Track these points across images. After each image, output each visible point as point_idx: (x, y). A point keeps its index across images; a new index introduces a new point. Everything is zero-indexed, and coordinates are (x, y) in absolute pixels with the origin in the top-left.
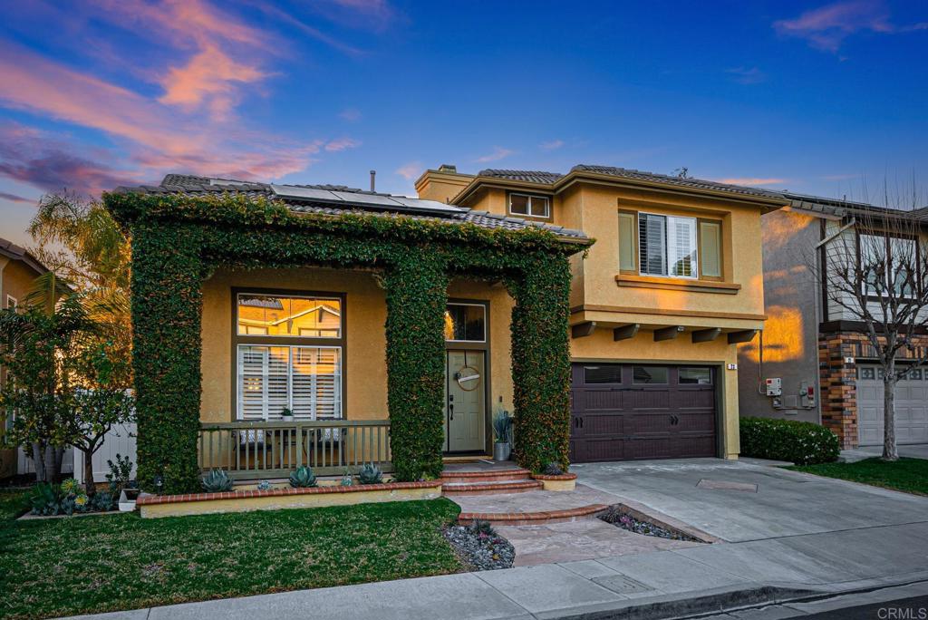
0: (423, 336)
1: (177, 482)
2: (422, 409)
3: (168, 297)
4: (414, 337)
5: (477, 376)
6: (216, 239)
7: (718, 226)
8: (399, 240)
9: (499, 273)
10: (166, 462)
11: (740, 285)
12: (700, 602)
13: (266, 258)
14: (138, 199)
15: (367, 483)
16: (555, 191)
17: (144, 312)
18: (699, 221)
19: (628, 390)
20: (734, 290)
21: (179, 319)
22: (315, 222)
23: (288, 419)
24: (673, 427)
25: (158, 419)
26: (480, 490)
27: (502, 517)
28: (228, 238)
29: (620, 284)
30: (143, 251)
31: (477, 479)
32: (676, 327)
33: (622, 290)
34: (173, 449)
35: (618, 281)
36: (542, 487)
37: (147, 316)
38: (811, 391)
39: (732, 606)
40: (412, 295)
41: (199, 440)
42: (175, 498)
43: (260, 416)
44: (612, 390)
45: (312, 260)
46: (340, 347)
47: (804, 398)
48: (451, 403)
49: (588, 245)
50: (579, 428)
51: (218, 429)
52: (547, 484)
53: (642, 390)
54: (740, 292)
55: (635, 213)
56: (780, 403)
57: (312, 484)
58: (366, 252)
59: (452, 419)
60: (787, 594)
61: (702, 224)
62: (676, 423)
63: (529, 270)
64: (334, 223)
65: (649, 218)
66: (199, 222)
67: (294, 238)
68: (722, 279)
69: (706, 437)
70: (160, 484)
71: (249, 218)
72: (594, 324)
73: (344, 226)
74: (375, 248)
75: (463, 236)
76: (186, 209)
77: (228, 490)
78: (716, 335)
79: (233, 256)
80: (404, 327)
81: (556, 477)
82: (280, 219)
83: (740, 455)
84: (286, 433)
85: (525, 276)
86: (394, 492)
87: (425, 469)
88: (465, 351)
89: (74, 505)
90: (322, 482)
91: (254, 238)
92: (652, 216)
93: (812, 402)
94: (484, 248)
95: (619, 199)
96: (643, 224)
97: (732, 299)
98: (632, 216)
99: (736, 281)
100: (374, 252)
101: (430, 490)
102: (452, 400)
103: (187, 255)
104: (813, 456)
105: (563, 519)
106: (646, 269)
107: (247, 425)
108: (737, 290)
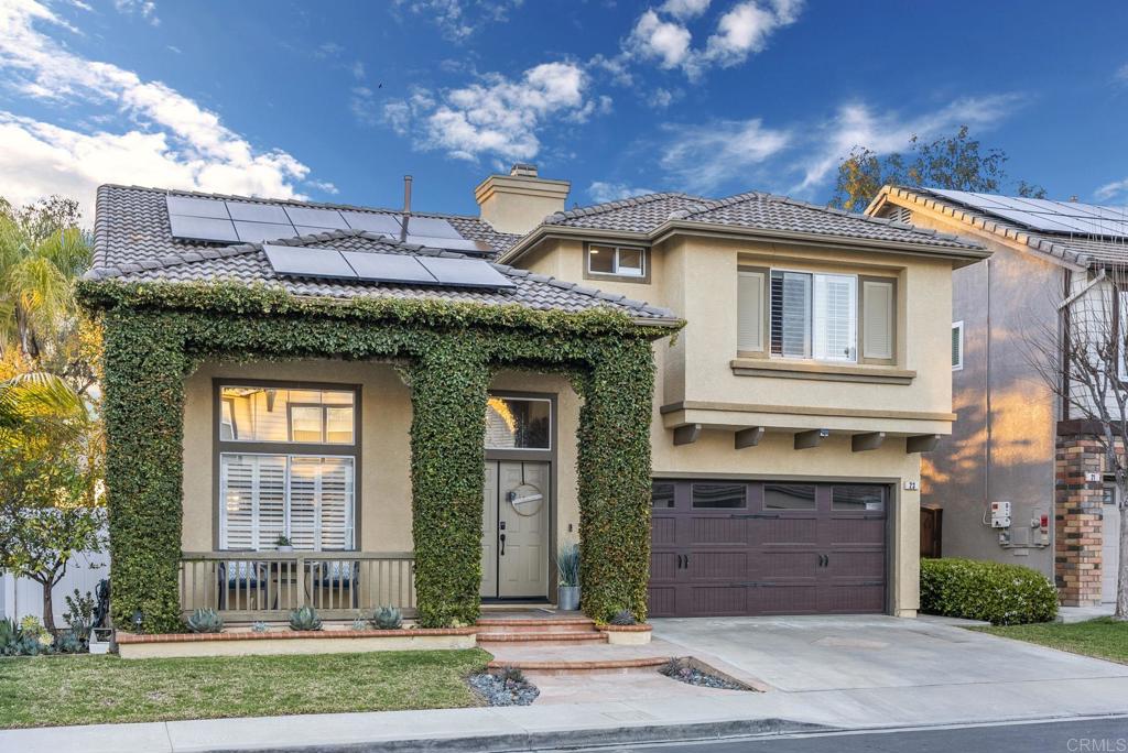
0: (456, 448)
1: (160, 620)
2: (454, 540)
3: (148, 401)
4: (445, 449)
5: (539, 496)
6: (204, 330)
7: (890, 285)
8: (426, 325)
9: (559, 364)
10: (144, 596)
11: (915, 372)
12: (696, 728)
13: (261, 350)
14: (114, 287)
15: (383, 628)
16: (651, 241)
17: (120, 419)
18: (862, 279)
19: (756, 517)
20: (906, 379)
21: (159, 428)
22: (321, 307)
23: (285, 549)
24: (823, 569)
25: (135, 545)
26: (523, 640)
27: (537, 666)
28: (216, 328)
29: (737, 372)
30: (118, 346)
31: (523, 628)
32: (817, 431)
33: (739, 379)
34: (152, 582)
35: (733, 368)
36: (607, 640)
37: (122, 423)
38: (1044, 521)
39: (731, 734)
40: (442, 396)
41: (180, 572)
42: (158, 637)
43: (248, 546)
44: (733, 517)
45: (320, 352)
46: (353, 457)
47: (1037, 531)
48: (501, 532)
49: (676, 329)
50: (683, 569)
51: (203, 560)
52: (614, 636)
53: (777, 517)
54: (913, 382)
55: (766, 271)
56: (1008, 538)
57: (316, 627)
58: (384, 341)
59: (503, 553)
60: (796, 727)
61: (865, 283)
62: (826, 564)
63: (597, 362)
64: (345, 308)
65: (786, 277)
66: (182, 310)
67: (295, 326)
68: (893, 361)
69: (871, 585)
70: (139, 622)
71: (243, 305)
72: (698, 427)
73: (358, 313)
74: (396, 337)
75: (508, 321)
76: (169, 297)
77: (217, 631)
78: (878, 441)
79: (220, 348)
80: (432, 435)
81: (623, 628)
82: (280, 306)
83: (918, 611)
84: (284, 567)
85: (593, 369)
86: (416, 639)
87: (456, 613)
88: (523, 463)
89: (38, 645)
90: (328, 627)
91: (248, 326)
92: (791, 274)
93: (1045, 537)
94: (537, 335)
95: (739, 254)
96: (777, 285)
97: (904, 391)
98: (762, 275)
99: (909, 366)
100: (396, 341)
101: (460, 639)
102: (503, 528)
103: (168, 349)
104: (1014, 612)
105: (611, 670)
106: (780, 349)
107: (238, 555)
108: (911, 379)
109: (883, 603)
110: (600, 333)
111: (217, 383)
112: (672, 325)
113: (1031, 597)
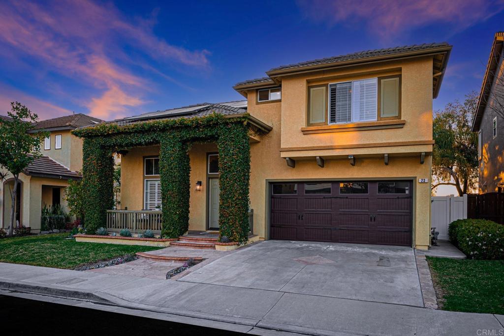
7: (397, 79)
11: (405, 121)
15: (146, 237)
18: (379, 79)
19: (337, 198)
20: (402, 125)
24: (373, 223)
29: (305, 133)
33: (306, 136)
35: (303, 132)
37: (85, 171)
39: (72, 297)
44: (324, 198)
50: (301, 221)
53: (347, 198)
54: (405, 126)
55: (326, 85)
57: (130, 235)
61: (382, 81)
62: (374, 220)
65: (338, 86)
68: (399, 117)
92: (339, 84)
95: (307, 80)
96: (333, 91)
97: (399, 132)
98: (324, 88)
99: (404, 118)
101: (160, 243)
106: (335, 120)
108: (404, 124)
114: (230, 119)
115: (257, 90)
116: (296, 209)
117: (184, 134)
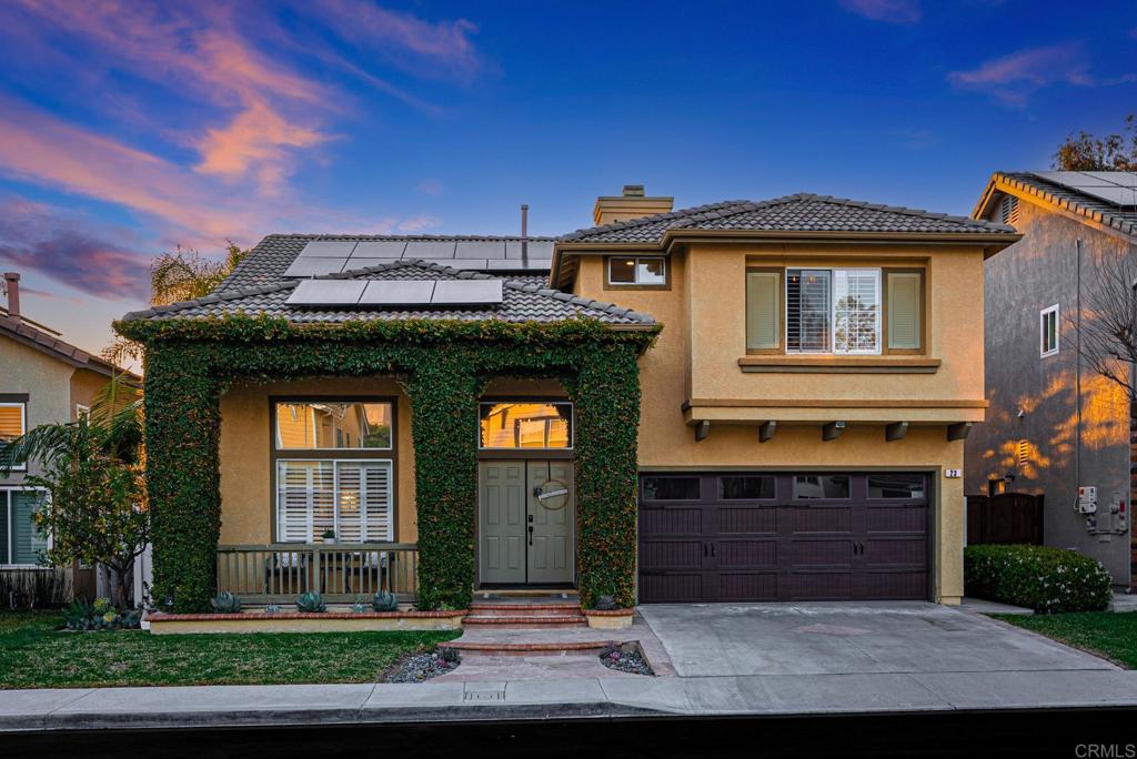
0: (444, 450)
1: (187, 602)
2: (444, 532)
3: (177, 419)
4: (434, 453)
5: (566, 491)
6: (221, 358)
7: (917, 276)
8: (413, 343)
9: (542, 371)
10: (178, 582)
11: (940, 361)
13: (275, 373)
14: (143, 325)
17: (155, 435)
18: (886, 272)
19: (787, 507)
20: (932, 368)
21: (188, 441)
22: (318, 332)
23: (329, 541)
24: (859, 557)
25: (170, 540)
28: (234, 354)
29: (745, 369)
30: (153, 374)
31: (511, 612)
32: (834, 423)
33: (748, 377)
34: (182, 570)
35: (741, 366)
36: (586, 624)
37: (157, 438)
38: (1122, 505)
40: (432, 404)
42: (186, 617)
44: (761, 507)
45: (320, 371)
46: (391, 460)
47: (1117, 516)
48: (529, 524)
50: (710, 558)
51: (233, 551)
52: (592, 620)
53: (808, 507)
54: (939, 371)
55: (781, 270)
56: (1094, 524)
57: (322, 610)
58: (377, 359)
59: (531, 543)
60: (628, 711)
61: (890, 276)
62: (862, 552)
63: (580, 367)
64: (338, 332)
65: (803, 274)
66: (205, 341)
67: (301, 350)
68: (922, 350)
69: (912, 572)
70: (170, 603)
71: (248, 335)
72: (706, 423)
73: (348, 335)
74: (390, 354)
75: (485, 334)
76: (188, 331)
77: (236, 612)
78: (900, 432)
79: (243, 373)
80: (423, 440)
81: (605, 613)
82: (280, 333)
83: (962, 597)
85: (577, 374)
86: (402, 621)
87: (446, 598)
88: (549, 461)
90: (333, 609)
91: (261, 352)
92: (809, 273)
93: (1123, 523)
94: (519, 345)
95: (746, 257)
96: (794, 287)
97: (928, 380)
98: (777, 275)
99: (934, 355)
100: (389, 358)
101: (443, 621)
102: (531, 520)
103: (193, 374)
104: (1056, 600)
105: (548, 652)
106: (798, 345)
107: (290, 547)
108: (936, 367)
109: (924, 590)
110: (577, 341)
111: (274, 401)
112: (649, 329)
113: (1077, 584)
114: (618, 333)
115: (605, 258)
116: (698, 534)
117: (490, 357)
